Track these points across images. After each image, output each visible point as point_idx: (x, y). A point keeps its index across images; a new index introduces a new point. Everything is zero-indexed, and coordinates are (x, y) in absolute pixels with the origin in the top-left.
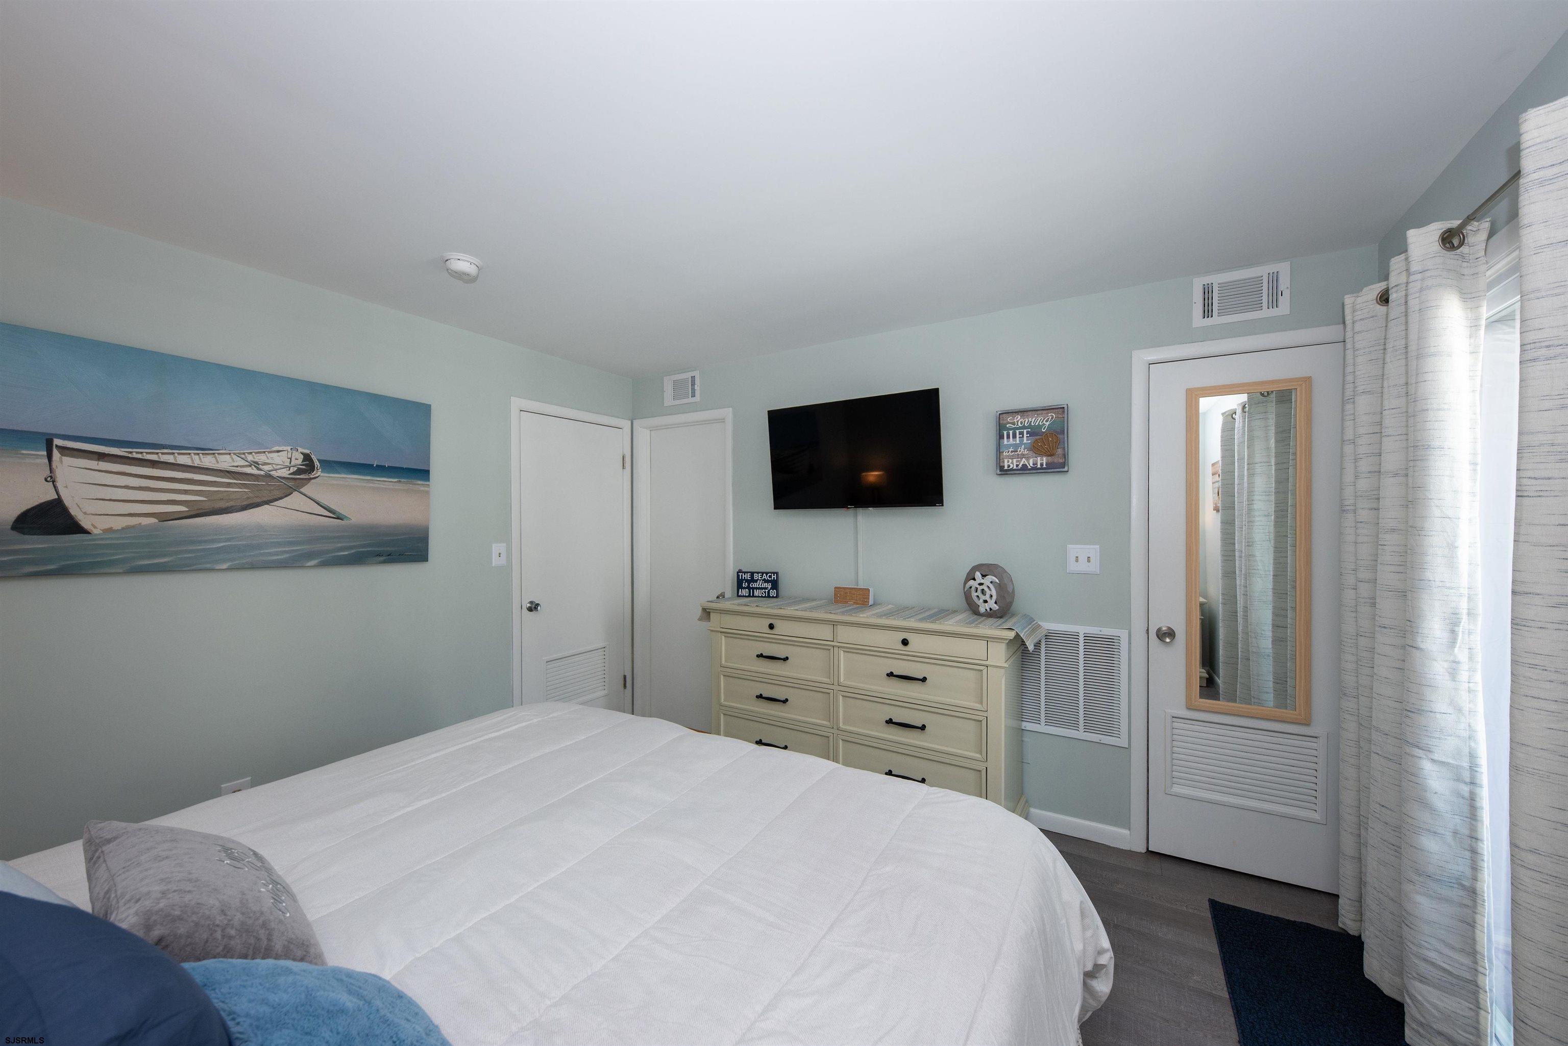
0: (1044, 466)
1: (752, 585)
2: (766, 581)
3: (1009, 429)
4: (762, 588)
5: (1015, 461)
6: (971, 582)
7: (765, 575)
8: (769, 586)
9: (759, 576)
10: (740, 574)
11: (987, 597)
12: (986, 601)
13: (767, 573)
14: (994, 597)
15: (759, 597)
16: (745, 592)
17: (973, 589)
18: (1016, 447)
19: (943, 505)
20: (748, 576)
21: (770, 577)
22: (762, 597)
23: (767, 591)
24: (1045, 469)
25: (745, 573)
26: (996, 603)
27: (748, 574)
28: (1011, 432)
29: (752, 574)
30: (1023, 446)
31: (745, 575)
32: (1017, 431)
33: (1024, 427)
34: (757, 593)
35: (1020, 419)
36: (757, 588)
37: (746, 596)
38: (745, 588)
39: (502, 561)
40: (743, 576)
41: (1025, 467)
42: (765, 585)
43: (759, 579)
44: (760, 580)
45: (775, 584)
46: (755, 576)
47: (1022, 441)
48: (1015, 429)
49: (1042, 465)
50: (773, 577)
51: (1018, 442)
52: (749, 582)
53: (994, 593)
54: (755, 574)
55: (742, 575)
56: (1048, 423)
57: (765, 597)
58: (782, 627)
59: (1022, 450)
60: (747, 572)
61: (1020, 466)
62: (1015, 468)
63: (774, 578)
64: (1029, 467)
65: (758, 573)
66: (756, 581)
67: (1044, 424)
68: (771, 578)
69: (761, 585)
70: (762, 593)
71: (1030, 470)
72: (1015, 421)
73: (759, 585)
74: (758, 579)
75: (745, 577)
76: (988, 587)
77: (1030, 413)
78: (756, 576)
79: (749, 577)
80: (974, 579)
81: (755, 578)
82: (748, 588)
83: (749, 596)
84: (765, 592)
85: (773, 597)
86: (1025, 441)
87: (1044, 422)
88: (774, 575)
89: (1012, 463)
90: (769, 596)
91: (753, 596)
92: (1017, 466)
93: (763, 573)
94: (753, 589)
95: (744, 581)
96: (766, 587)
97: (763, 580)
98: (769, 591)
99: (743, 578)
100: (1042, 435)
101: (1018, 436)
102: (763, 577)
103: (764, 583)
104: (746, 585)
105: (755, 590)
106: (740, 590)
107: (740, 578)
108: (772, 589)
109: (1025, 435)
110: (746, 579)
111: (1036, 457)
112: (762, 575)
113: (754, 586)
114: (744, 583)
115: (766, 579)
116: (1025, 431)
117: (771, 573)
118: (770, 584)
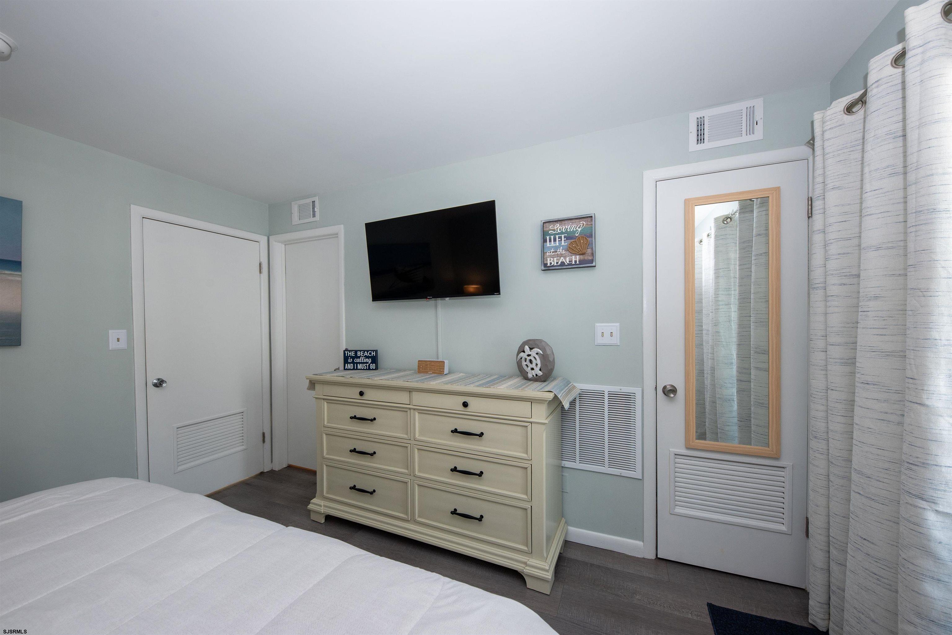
0: (578, 263)
1: (356, 360)
2: (367, 357)
3: (550, 235)
4: (364, 363)
5: (555, 259)
6: (522, 354)
7: (366, 352)
8: (370, 361)
9: (362, 354)
10: (346, 352)
11: (534, 366)
12: (532, 369)
13: (368, 351)
14: (539, 366)
15: (361, 369)
16: (350, 366)
17: (523, 359)
18: (556, 248)
19: (499, 294)
20: (353, 354)
21: (370, 354)
22: (364, 369)
23: (368, 364)
24: (578, 264)
25: (350, 351)
26: (540, 370)
27: (353, 352)
28: (552, 237)
29: (356, 352)
30: (562, 247)
31: (350, 353)
32: (557, 236)
33: (562, 233)
34: (359, 366)
35: (559, 226)
36: (360, 363)
37: (351, 369)
38: (350, 363)
39: (123, 345)
40: (349, 354)
41: (563, 264)
42: (367, 360)
44: (362, 356)
45: (375, 360)
46: (358, 354)
47: (560, 244)
48: (555, 235)
49: (576, 262)
50: (372, 353)
51: (557, 244)
52: (353, 358)
53: (539, 362)
54: (358, 352)
55: (348, 353)
56: (580, 229)
57: (366, 369)
58: (370, 395)
59: (561, 251)
60: (352, 351)
61: (559, 263)
62: (555, 264)
63: (373, 354)
64: (566, 264)
65: (360, 351)
66: (359, 357)
67: (577, 230)
68: (371, 354)
69: (363, 360)
70: (364, 367)
71: (567, 265)
72: (555, 228)
73: (361, 360)
74: (360, 356)
75: (350, 355)
76: (535, 358)
77: (566, 222)
79: (354, 354)
80: (524, 352)
81: (358, 355)
82: (353, 362)
83: (354, 369)
84: (366, 366)
85: (373, 369)
86: (563, 244)
87: (577, 228)
88: (373, 352)
89: (553, 261)
90: (369, 369)
91: (357, 369)
92: (557, 263)
93: (364, 351)
94: (357, 363)
95: (349, 358)
96: (367, 362)
97: (364, 357)
98: (370, 364)
99: (349, 355)
100: (575, 239)
101: (557, 240)
102: (365, 354)
103: (365, 358)
104: (351, 361)
105: (358, 364)
106: (346, 364)
107: (346, 355)
108: (372, 363)
109: (563, 239)
110: (351, 355)
111: (571, 256)
112: (364, 353)
113: (357, 362)
114: (349, 359)
115: (367, 355)
116: (563, 236)
117: (371, 351)
118: (371, 359)
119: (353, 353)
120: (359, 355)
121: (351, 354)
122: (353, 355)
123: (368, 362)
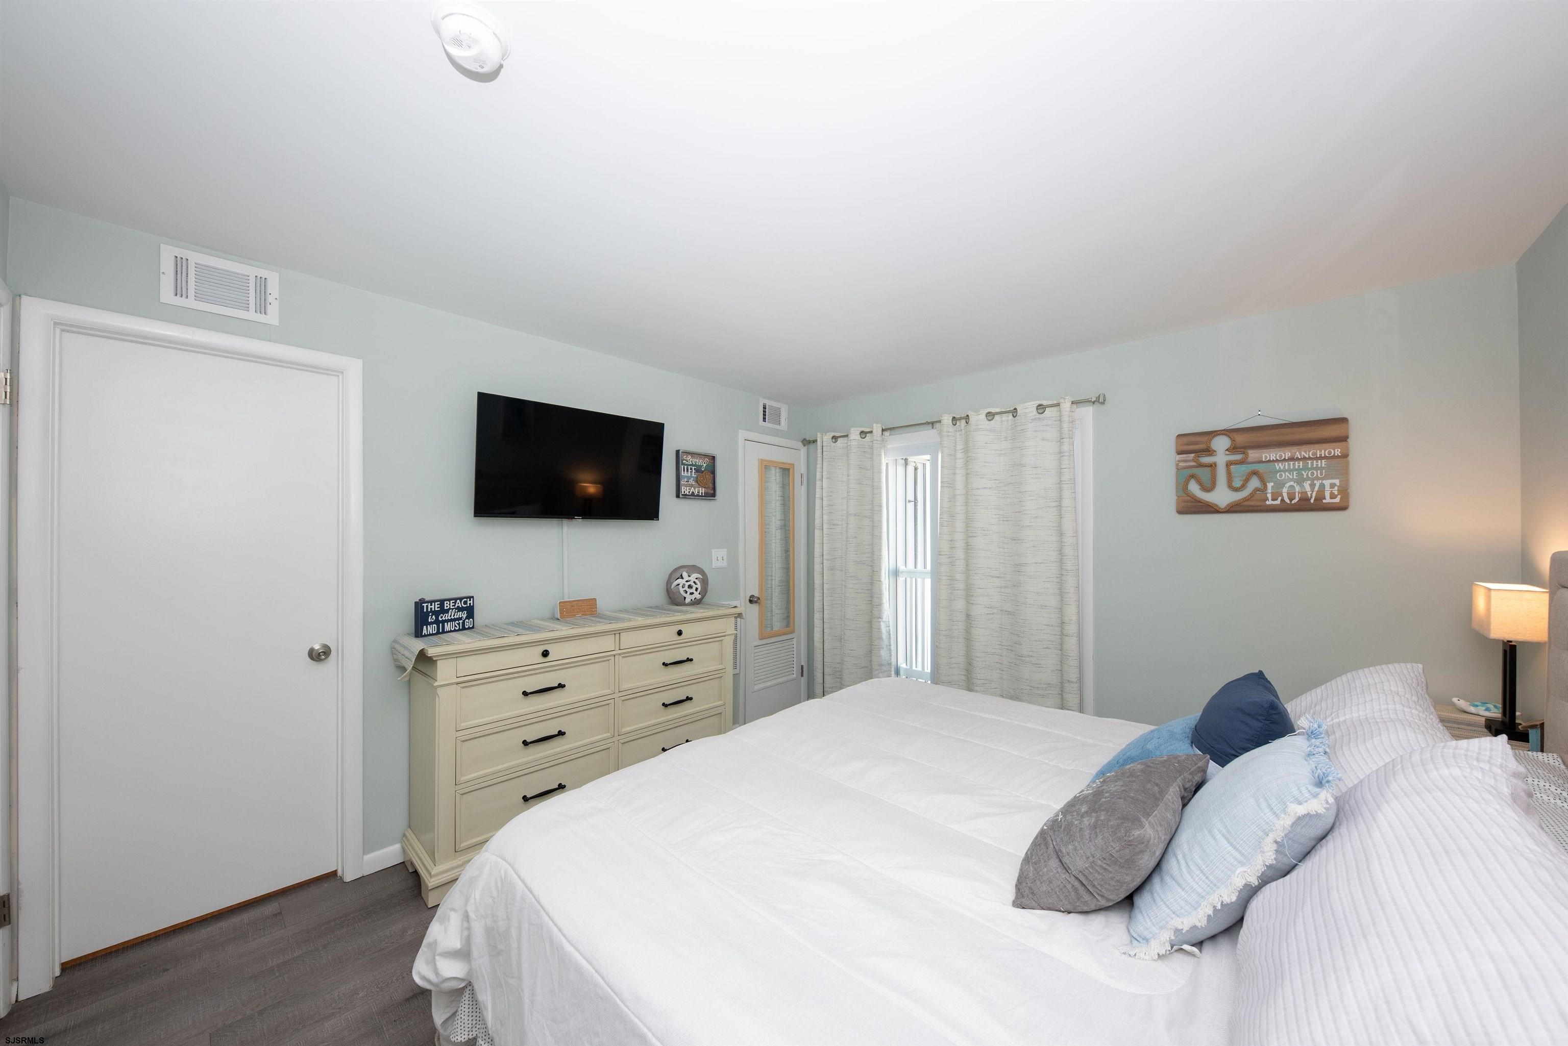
0: (703, 495)
1: (442, 617)
2: (460, 609)
3: (684, 464)
4: (455, 620)
5: (688, 488)
7: (458, 601)
8: (464, 615)
9: (451, 604)
10: (425, 605)
11: (693, 590)
13: (461, 599)
15: (451, 631)
16: (432, 629)
17: (681, 586)
18: (689, 478)
19: (658, 520)
20: (436, 606)
21: (465, 603)
22: (455, 631)
23: (461, 621)
24: (703, 496)
25: (431, 602)
26: (699, 594)
27: (436, 603)
28: (686, 467)
29: (442, 602)
30: (692, 478)
31: (431, 605)
32: (689, 467)
33: (691, 465)
34: (448, 627)
35: (691, 458)
36: (448, 621)
37: (433, 634)
38: (432, 623)
40: (429, 607)
41: (693, 494)
42: (460, 615)
43: (451, 607)
44: (453, 609)
45: (469, 611)
46: (445, 605)
47: (691, 475)
48: (688, 465)
49: (702, 494)
50: (469, 602)
51: (689, 475)
52: (437, 614)
54: (445, 602)
55: (427, 606)
56: (705, 465)
57: (459, 630)
59: (692, 482)
60: (435, 601)
61: (691, 492)
62: (688, 494)
63: (470, 604)
65: (449, 600)
66: (447, 611)
67: (703, 465)
68: (467, 604)
69: (454, 616)
70: (455, 626)
71: (696, 495)
72: (688, 459)
73: (451, 616)
74: (450, 609)
75: (431, 609)
77: (696, 456)
78: (447, 605)
79: (438, 608)
80: (681, 578)
81: (446, 608)
82: (437, 622)
83: (438, 633)
84: (459, 624)
85: (469, 628)
86: (693, 475)
87: (703, 463)
88: (470, 600)
89: (686, 490)
90: (464, 629)
91: (444, 632)
92: (689, 492)
93: (456, 599)
94: (443, 622)
95: (430, 614)
96: (460, 617)
97: (456, 609)
98: (464, 621)
99: (429, 610)
100: (702, 473)
101: (689, 470)
102: (457, 605)
103: (457, 612)
104: (433, 619)
105: (446, 624)
106: (425, 627)
107: (425, 611)
108: (467, 618)
109: (693, 471)
110: (433, 610)
111: (699, 488)
112: (455, 603)
113: (444, 619)
114: (430, 617)
115: (461, 606)
116: (693, 467)
117: (467, 598)
118: (466, 612)
119: (438, 604)
120: (447, 606)
121: (433, 607)
122: (436, 609)
123: (462, 617)
